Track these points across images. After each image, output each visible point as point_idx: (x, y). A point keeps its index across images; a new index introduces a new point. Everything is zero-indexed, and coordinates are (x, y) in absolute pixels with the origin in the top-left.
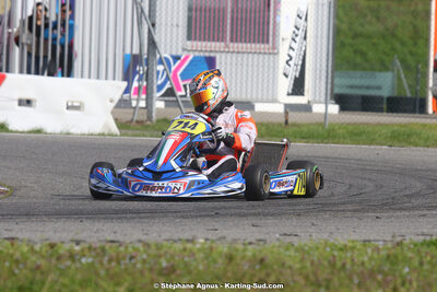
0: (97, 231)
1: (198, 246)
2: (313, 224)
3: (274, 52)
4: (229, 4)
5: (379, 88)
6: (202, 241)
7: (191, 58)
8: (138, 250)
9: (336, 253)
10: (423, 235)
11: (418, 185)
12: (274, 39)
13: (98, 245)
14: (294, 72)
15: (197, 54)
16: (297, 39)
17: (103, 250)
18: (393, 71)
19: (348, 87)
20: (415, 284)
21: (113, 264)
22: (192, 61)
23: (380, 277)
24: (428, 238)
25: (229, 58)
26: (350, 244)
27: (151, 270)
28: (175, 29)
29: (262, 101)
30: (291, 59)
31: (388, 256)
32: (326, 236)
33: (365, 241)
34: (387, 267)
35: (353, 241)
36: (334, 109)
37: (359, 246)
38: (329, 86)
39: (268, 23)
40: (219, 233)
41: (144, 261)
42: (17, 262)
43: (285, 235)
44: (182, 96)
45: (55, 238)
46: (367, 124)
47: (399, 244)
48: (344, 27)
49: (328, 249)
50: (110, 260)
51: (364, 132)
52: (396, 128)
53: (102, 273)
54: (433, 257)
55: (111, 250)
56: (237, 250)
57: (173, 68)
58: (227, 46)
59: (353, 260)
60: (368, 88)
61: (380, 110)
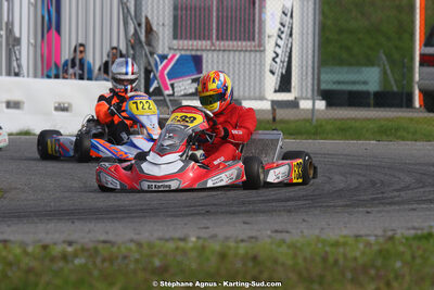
0: (89, 232)
1: (190, 245)
2: (304, 220)
3: (260, 49)
4: (215, 3)
5: (365, 83)
6: (194, 239)
7: (177, 57)
8: (130, 250)
9: (327, 249)
10: (414, 228)
11: (408, 179)
12: (260, 37)
13: (91, 245)
14: (279, 69)
15: (183, 53)
16: (283, 36)
17: (96, 251)
18: (379, 66)
19: (334, 83)
20: (407, 278)
21: (106, 264)
22: (178, 60)
23: (373, 272)
24: (419, 232)
25: (215, 56)
26: (341, 240)
27: (145, 269)
28: (161, 29)
29: (250, 99)
30: (277, 55)
31: (380, 251)
32: (317, 232)
33: (357, 236)
34: (379, 262)
35: (345, 237)
36: (321, 105)
37: (351, 241)
38: (316, 82)
39: (254, 21)
40: (211, 231)
41: (137, 261)
42: (10, 264)
43: (276, 231)
44: (169, 95)
45: (47, 239)
46: (355, 119)
47: (391, 238)
48: (329, 22)
49: (320, 245)
50: (104, 260)
51: (351, 128)
52: (383, 123)
53: (96, 273)
54: (425, 251)
55: (104, 251)
56: (229, 248)
57: (160, 68)
58: (213, 44)
59: (345, 256)
60: (354, 83)
61: (367, 105)
